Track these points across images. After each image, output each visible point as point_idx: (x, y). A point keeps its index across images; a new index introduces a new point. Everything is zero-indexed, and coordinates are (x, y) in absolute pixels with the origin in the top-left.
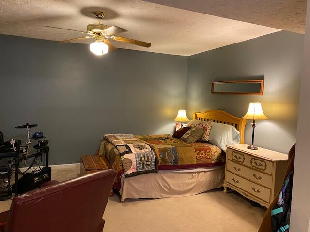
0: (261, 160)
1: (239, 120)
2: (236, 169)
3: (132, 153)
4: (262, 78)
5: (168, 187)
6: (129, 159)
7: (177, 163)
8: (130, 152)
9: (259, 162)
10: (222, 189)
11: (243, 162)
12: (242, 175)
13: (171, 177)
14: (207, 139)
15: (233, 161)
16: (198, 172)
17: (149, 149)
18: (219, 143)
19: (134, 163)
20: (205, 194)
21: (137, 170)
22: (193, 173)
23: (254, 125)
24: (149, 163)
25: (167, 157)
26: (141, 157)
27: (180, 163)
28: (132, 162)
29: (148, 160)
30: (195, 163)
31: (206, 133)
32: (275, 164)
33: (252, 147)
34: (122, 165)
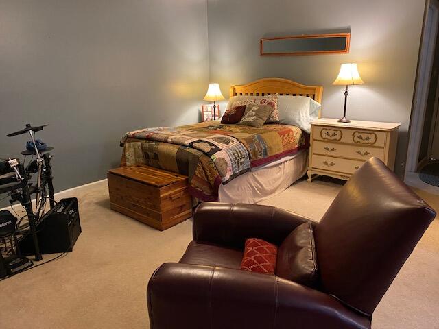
0: (369, 132)
1: (315, 90)
2: (328, 149)
3: (220, 150)
4: (348, 30)
5: (260, 187)
6: (223, 159)
7: (266, 154)
8: (218, 149)
9: (364, 136)
10: (305, 177)
11: (340, 139)
12: (339, 155)
13: (261, 175)
14: (277, 119)
15: (324, 140)
16: (284, 162)
17: (236, 142)
18: (297, 121)
19: (229, 163)
20: (292, 187)
21: (233, 172)
22: (280, 164)
23: (346, 92)
24: (242, 160)
25: (257, 149)
26: (234, 154)
27: (269, 155)
28: (226, 163)
29: (241, 156)
30: (281, 151)
31: (275, 111)
32: (389, 134)
33: (344, 120)
34: (217, 169)
